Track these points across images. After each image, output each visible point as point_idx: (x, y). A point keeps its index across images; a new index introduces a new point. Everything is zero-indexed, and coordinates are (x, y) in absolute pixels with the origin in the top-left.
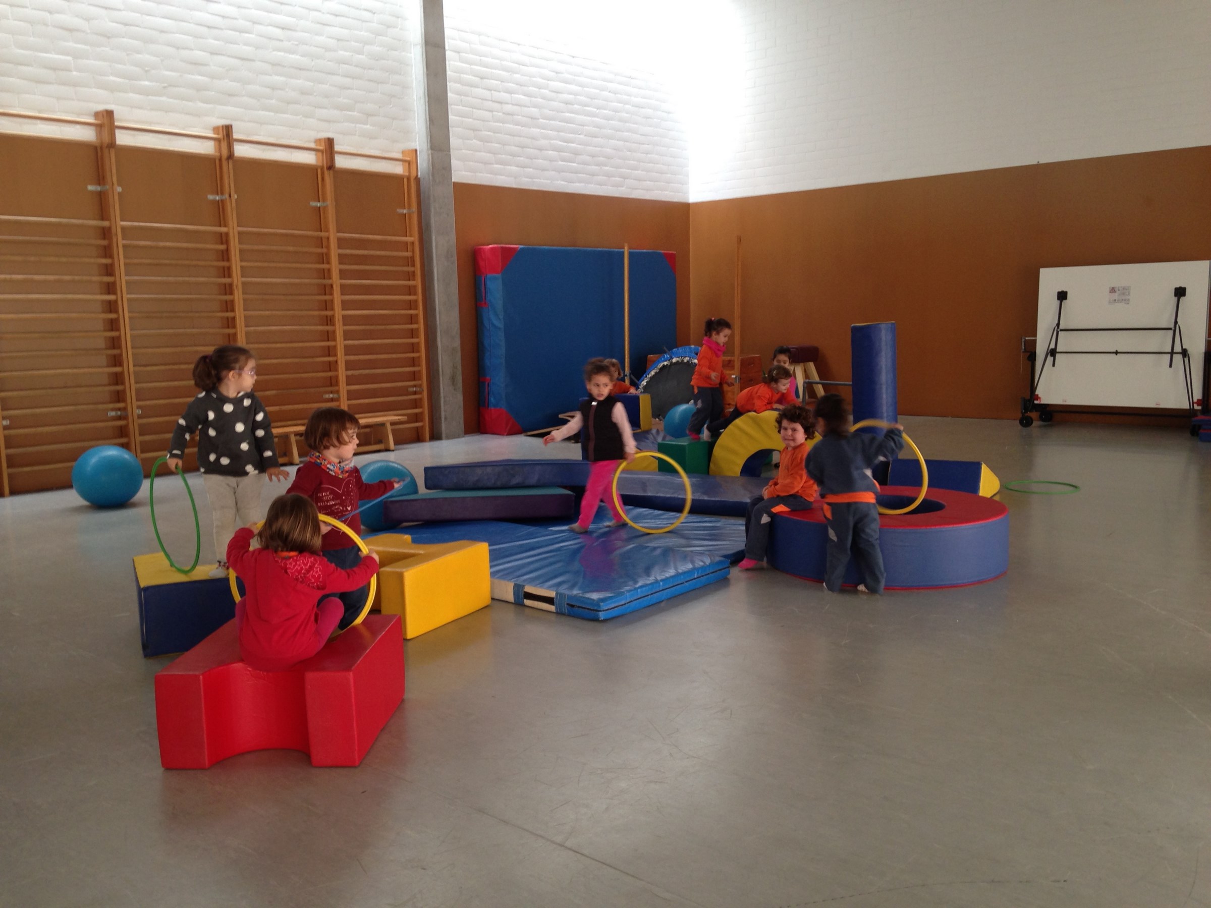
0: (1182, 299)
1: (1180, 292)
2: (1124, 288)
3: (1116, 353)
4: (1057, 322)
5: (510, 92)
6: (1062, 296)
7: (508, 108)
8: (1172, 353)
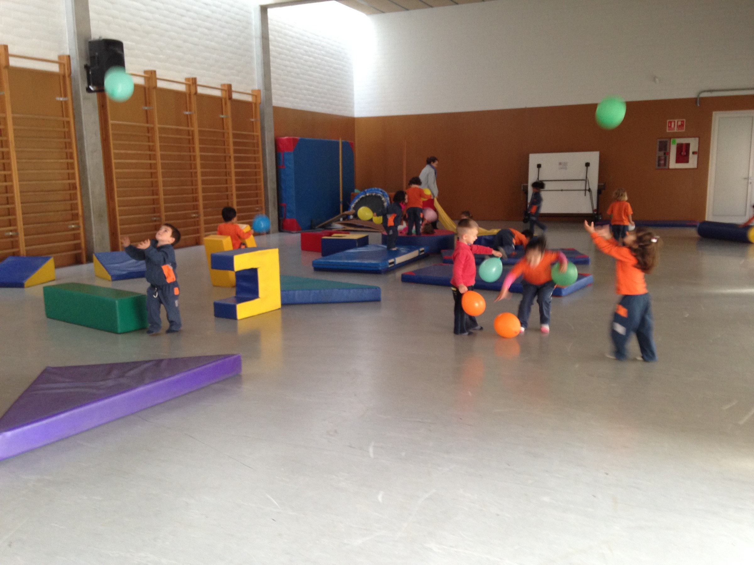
0: (589, 168)
1: (587, 165)
2: (565, 163)
3: (562, 190)
4: (537, 177)
5: (289, 61)
6: (539, 166)
7: (289, 69)
8: (585, 190)
